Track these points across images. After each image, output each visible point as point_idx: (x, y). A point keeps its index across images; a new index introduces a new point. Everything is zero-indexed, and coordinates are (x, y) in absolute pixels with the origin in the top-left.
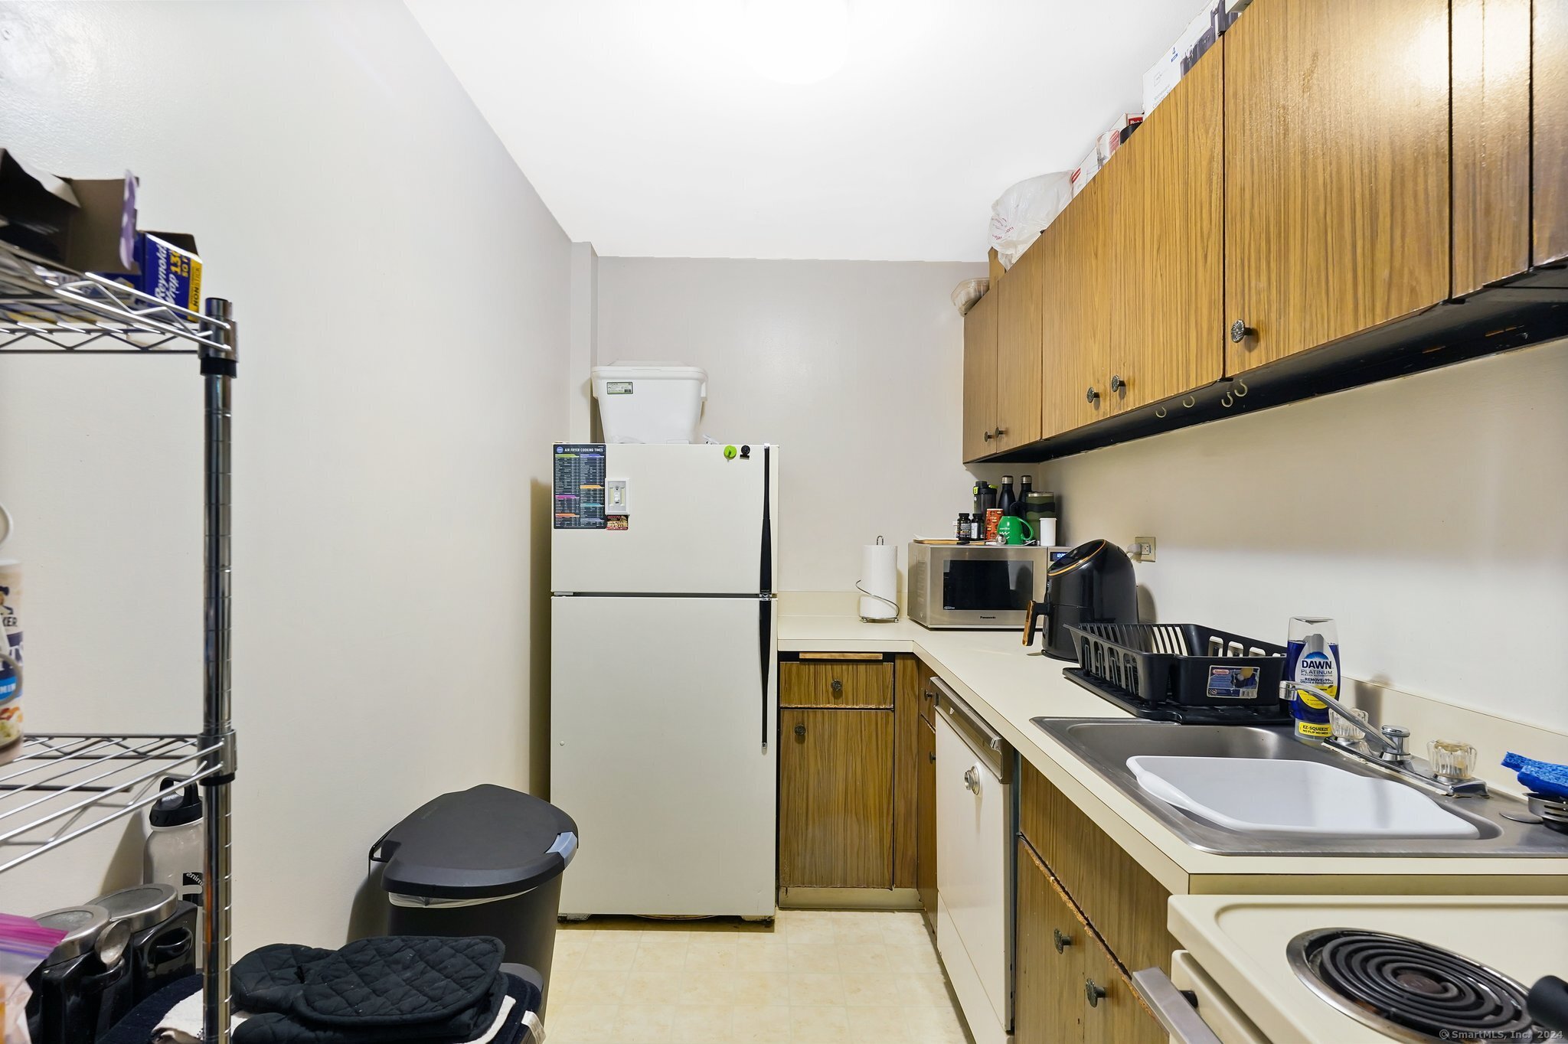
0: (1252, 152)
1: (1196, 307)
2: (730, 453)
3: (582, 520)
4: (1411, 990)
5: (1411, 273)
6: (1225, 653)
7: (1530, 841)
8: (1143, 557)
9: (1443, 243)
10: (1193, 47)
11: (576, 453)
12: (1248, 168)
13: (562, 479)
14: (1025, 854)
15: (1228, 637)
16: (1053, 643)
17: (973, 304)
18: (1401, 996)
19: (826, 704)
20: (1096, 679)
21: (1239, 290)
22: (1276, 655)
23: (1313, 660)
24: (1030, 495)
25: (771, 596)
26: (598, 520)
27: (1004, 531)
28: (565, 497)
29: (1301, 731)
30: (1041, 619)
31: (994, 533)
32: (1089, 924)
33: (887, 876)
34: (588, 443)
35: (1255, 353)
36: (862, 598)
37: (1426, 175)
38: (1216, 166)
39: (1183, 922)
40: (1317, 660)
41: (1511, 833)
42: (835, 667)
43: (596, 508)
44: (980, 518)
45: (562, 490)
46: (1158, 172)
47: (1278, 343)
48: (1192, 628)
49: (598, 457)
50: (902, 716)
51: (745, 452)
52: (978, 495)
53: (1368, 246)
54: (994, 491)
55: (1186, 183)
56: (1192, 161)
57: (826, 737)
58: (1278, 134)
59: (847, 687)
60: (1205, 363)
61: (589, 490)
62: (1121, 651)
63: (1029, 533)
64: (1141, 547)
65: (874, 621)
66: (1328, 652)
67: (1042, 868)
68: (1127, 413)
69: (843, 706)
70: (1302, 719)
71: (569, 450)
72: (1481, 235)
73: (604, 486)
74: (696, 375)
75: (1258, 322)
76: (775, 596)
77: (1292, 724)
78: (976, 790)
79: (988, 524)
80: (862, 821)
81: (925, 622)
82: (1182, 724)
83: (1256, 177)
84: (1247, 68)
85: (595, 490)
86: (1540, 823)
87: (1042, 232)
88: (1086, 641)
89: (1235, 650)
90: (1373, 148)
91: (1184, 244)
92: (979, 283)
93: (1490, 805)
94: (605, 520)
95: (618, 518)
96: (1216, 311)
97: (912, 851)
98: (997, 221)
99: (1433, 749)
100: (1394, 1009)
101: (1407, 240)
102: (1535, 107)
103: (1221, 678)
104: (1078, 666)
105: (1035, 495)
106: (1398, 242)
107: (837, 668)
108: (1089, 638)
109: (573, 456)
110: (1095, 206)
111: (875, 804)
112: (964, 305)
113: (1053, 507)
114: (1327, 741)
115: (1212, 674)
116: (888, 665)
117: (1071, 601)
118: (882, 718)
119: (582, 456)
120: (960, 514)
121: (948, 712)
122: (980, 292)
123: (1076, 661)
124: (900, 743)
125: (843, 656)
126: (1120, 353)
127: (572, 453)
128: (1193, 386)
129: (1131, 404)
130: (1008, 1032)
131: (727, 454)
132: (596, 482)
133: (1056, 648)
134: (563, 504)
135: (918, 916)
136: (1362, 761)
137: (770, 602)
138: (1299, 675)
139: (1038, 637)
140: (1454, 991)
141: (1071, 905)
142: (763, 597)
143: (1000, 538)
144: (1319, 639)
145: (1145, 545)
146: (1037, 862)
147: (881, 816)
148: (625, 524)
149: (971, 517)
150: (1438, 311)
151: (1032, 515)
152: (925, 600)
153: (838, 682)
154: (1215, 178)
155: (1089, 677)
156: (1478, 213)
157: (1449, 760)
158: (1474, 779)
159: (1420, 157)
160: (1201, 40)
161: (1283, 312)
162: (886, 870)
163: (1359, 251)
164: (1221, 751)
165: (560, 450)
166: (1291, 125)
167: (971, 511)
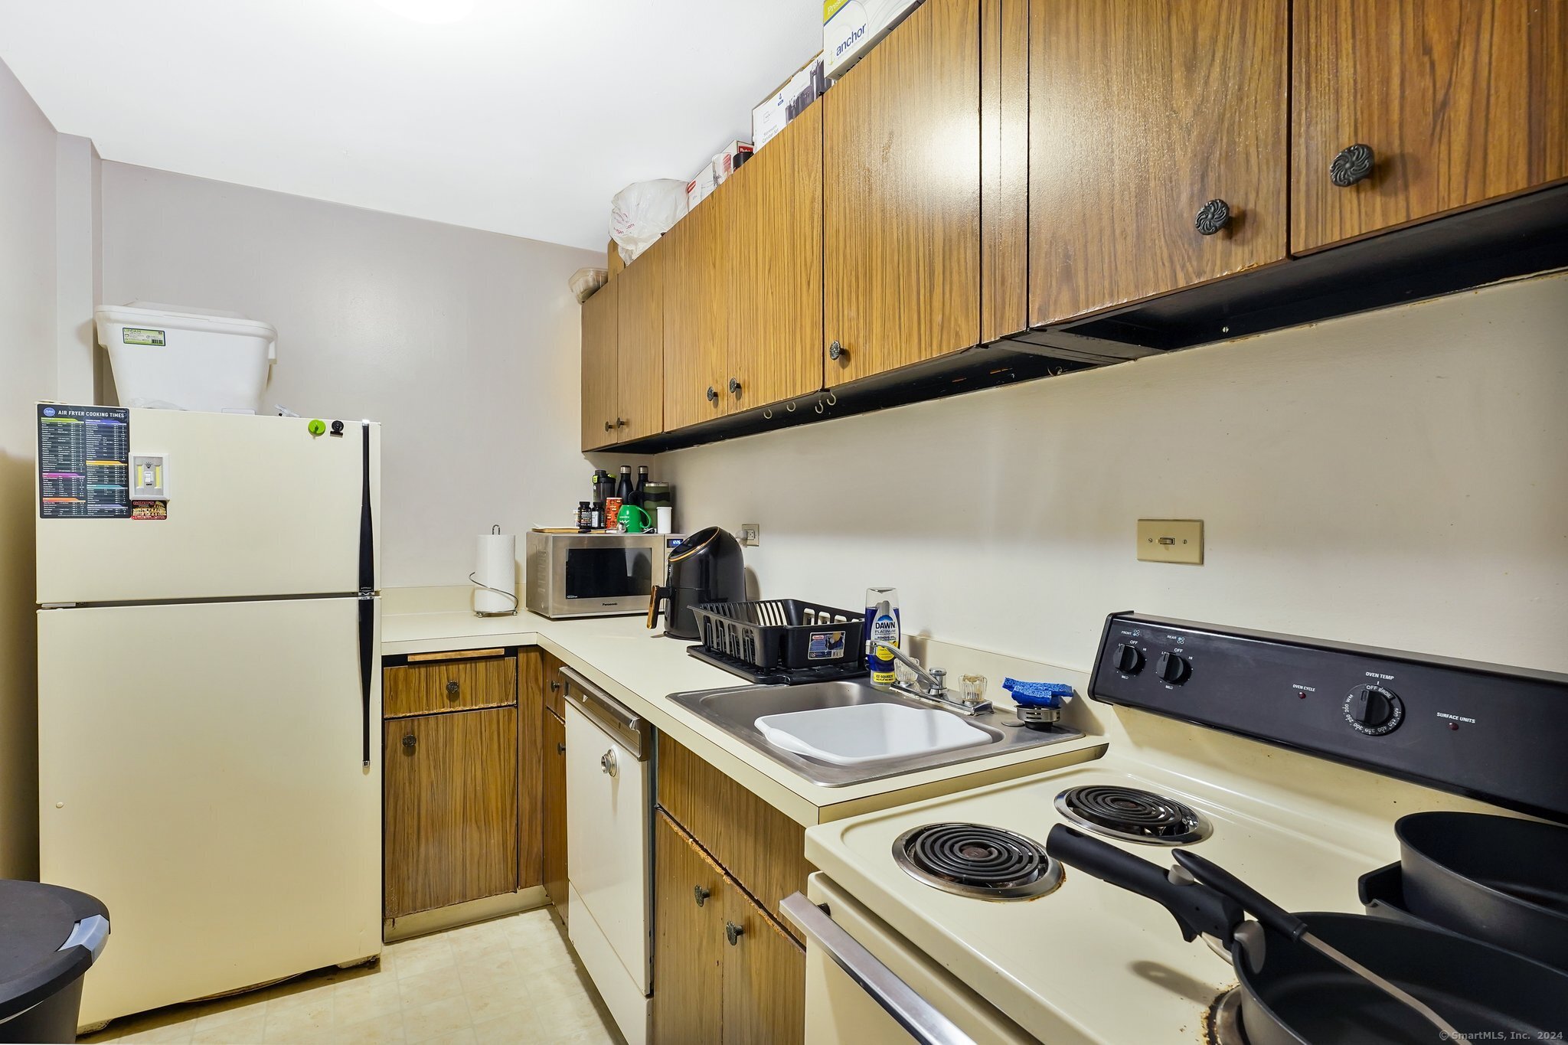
0: (845, 201)
1: (801, 325)
2: (317, 428)
3: (89, 507)
4: (972, 859)
5: (956, 320)
6: (816, 622)
7: (1019, 739)
8: (748, 542)
9: (976, 303)
10: (796, 98)
11: (78, 418)
12: (842, 214)
13: (53, 451)
14: (663, 824)
15: (818, 608)
16: (675, 625)
17: (591, 293)
18: (967, 865)
19: (440, 708)
20: (717, 653)
21: (834, 316)
22: (854, 620)
23: (883, 622)
24: (647, 485)
25: (373, 593)
26: (118, 507)
27: (623, 519)
28: (60, 476)
29: (875, 680)
30: (663, 602)
31: (614, 522)
32: (727, 873)
33: (511, 878)
34: (91, 404)
35: (847, 370)
36: (476, 592)
37: (965, 248)
38: (816, 206)
39: (818, 847)
40: (886, 621)
41: (1008, 734)
42: (450, 667)
43: (114, 491)
44: (600, 507)
45: (54, 466)
46: (769, 200)
47: (864, 364)
48: (791, 602)
49: (116, 424)
50: (526, 709)
51: (337, 429)
52: (598, 484)
53: (928, 294)
54: (613, 481)
55: (793, 216)
56: (797, 198)
57: (441, 745)
58: (864, 191)
59: (465, 687)
60: (808, 375)
61: (102, 467)
62: (740, 627)
63: (646, 522)
64: (747, 533)
65: (490, 615)
66: (892, 615)
67: (681, 833)
68: (742, 412)
69: (460, 709)
70: (875, 670)
71: (65, 412)
72: (999, 300)
73: (127, 462)
74: (262, 332)
75: (850, 344)
76: (377, 593)
77: (868, 675)
78: (613, 772)
79: (608, 512)
80: (483, 828)
81: (547, 613)
82: (790, 685)
83: (848, 223)
84: (841, 130)
85: (112, 468)
86: (1023, 725)
87: (663, 234)
88: (707, 619)
89: (824, 618)
90: (931, 218)
91: (791, 269)
92: (598, 273)
93: (996, 717)
94: (129, 508)
95: (151, 504)
96: (817, 330)
97: (537, 846)
98: (618, 214)
99: (962, 682)
100: (965, 876)
101: (953, 295)
102: (1030, 212)
103: (819, 642)
104: (701, 643)
105: (652, 485)
106: (947, 295)
107: (453, 668)
108: (710, 616)
109: (73, 421)
110: (713, 220)
111: (497, 808)
112: (582, 293)
113: (668, 497)
114: (893, 686)
115: (812, 640)
116: (511, 660)
117: (690, 585)
118: (504, 716)
119: (88, 422)
120: (580, 503)
121: (580, 700)
122: (598, 282)
123: (698, 639)
124: (524, 738)
125: (460, 655)
126: (736, 358)
127: (71, 417)
128: (798, 393)
129: (747, 404)
130: (648, 996)
131: (313, 430)
132: (113, 457)
133: (676, 628)
134: (55, 483)
135: (544, 913)
136: (917, 697)
137: (371, 601)
138: (873, 636)
139: (661, 619)
140: (996, 853)
141: (709, 860)
142: (363, 595)
143: (621, 526)
144: (887, 603)
145: (750, 532)
146: (676, 828)
147: (504, 818)
148: (161, 511)
149: (591, 506)
150: (972, 351)
151: (649, 504)
152: (547, 591)
153: (455, 684)
154: (816, 217)
155: (712, 653)
156: (997, 282)
157: (972, 689)
158: (986, 701)
159: (962, 233)
160: (802, 94)
161: (868, 338)
162: (510, 873)
163: (922, 297)
164: (819, 704)
165: (48, 412)
166: (874, 187)
167: (591, 500)
